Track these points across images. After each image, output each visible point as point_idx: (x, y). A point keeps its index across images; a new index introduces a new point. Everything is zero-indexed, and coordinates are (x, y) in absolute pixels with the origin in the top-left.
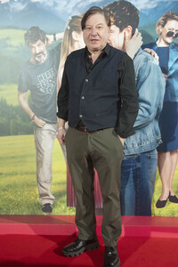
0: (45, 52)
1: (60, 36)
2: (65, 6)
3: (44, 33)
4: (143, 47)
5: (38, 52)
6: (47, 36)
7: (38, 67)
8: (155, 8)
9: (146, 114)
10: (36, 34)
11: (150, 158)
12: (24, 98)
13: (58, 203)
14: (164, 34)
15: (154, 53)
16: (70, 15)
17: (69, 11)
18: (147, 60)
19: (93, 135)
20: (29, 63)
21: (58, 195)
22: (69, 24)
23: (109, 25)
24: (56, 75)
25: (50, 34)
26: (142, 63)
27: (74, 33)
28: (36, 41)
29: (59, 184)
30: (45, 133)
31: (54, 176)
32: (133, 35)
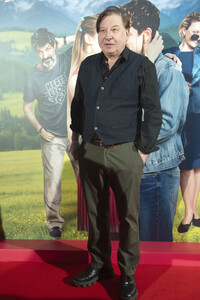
0: (55, 57)
1: (71, 39)
2: (77, 6)
3: (53, 36)
4: (164, 52)
5: (46, 57)
6: (57, 39)
7: (46, 73)
8: (178, 8)
9: (168, 127)
10: (43, 37)
11: (171, 176)
12: (31, 108)
13: (68, 227)
14: (188, 37)
15: (176, 58)
16: (82, 15)
17: (82, 11)
18: (168, 66)
19: (109, 150)
20: (35, 69)
21: (68, 218)
22: (82, 26)
24: (67, 83)
26: (163, 70)
27: (87, 36)
28: (44, 45)
29: (69, 205)
30: (54, 148)
31: (63, 196)
32: (153, 38)
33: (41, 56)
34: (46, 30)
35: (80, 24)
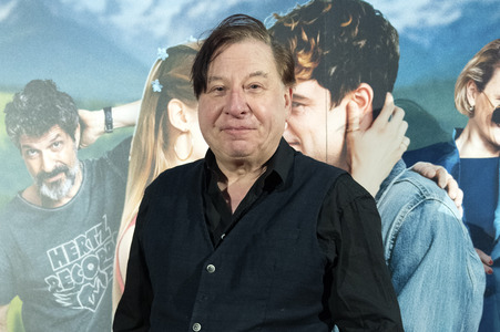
2: (147, 13)
3: (72, 104)
4: (410, 157)
5: (49, 167)
6: (84, 113)
8: (455, 26)
10: (42, 107)
12: (2, 323)
14: (484, 114)
15: (447, 178)
16: (161, 43)
17: (161, 30)
18: (422, 201)
23: (289, 78)
25: (93, 108)
26: (406, 212)
28: (44, 131)
33: (35, 164)
34: (50, 85)
35: (153, 69)
